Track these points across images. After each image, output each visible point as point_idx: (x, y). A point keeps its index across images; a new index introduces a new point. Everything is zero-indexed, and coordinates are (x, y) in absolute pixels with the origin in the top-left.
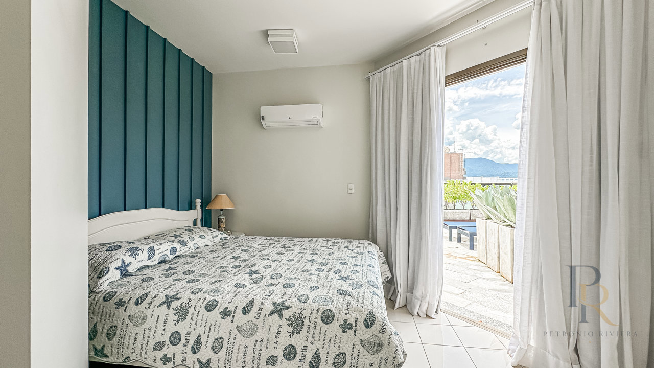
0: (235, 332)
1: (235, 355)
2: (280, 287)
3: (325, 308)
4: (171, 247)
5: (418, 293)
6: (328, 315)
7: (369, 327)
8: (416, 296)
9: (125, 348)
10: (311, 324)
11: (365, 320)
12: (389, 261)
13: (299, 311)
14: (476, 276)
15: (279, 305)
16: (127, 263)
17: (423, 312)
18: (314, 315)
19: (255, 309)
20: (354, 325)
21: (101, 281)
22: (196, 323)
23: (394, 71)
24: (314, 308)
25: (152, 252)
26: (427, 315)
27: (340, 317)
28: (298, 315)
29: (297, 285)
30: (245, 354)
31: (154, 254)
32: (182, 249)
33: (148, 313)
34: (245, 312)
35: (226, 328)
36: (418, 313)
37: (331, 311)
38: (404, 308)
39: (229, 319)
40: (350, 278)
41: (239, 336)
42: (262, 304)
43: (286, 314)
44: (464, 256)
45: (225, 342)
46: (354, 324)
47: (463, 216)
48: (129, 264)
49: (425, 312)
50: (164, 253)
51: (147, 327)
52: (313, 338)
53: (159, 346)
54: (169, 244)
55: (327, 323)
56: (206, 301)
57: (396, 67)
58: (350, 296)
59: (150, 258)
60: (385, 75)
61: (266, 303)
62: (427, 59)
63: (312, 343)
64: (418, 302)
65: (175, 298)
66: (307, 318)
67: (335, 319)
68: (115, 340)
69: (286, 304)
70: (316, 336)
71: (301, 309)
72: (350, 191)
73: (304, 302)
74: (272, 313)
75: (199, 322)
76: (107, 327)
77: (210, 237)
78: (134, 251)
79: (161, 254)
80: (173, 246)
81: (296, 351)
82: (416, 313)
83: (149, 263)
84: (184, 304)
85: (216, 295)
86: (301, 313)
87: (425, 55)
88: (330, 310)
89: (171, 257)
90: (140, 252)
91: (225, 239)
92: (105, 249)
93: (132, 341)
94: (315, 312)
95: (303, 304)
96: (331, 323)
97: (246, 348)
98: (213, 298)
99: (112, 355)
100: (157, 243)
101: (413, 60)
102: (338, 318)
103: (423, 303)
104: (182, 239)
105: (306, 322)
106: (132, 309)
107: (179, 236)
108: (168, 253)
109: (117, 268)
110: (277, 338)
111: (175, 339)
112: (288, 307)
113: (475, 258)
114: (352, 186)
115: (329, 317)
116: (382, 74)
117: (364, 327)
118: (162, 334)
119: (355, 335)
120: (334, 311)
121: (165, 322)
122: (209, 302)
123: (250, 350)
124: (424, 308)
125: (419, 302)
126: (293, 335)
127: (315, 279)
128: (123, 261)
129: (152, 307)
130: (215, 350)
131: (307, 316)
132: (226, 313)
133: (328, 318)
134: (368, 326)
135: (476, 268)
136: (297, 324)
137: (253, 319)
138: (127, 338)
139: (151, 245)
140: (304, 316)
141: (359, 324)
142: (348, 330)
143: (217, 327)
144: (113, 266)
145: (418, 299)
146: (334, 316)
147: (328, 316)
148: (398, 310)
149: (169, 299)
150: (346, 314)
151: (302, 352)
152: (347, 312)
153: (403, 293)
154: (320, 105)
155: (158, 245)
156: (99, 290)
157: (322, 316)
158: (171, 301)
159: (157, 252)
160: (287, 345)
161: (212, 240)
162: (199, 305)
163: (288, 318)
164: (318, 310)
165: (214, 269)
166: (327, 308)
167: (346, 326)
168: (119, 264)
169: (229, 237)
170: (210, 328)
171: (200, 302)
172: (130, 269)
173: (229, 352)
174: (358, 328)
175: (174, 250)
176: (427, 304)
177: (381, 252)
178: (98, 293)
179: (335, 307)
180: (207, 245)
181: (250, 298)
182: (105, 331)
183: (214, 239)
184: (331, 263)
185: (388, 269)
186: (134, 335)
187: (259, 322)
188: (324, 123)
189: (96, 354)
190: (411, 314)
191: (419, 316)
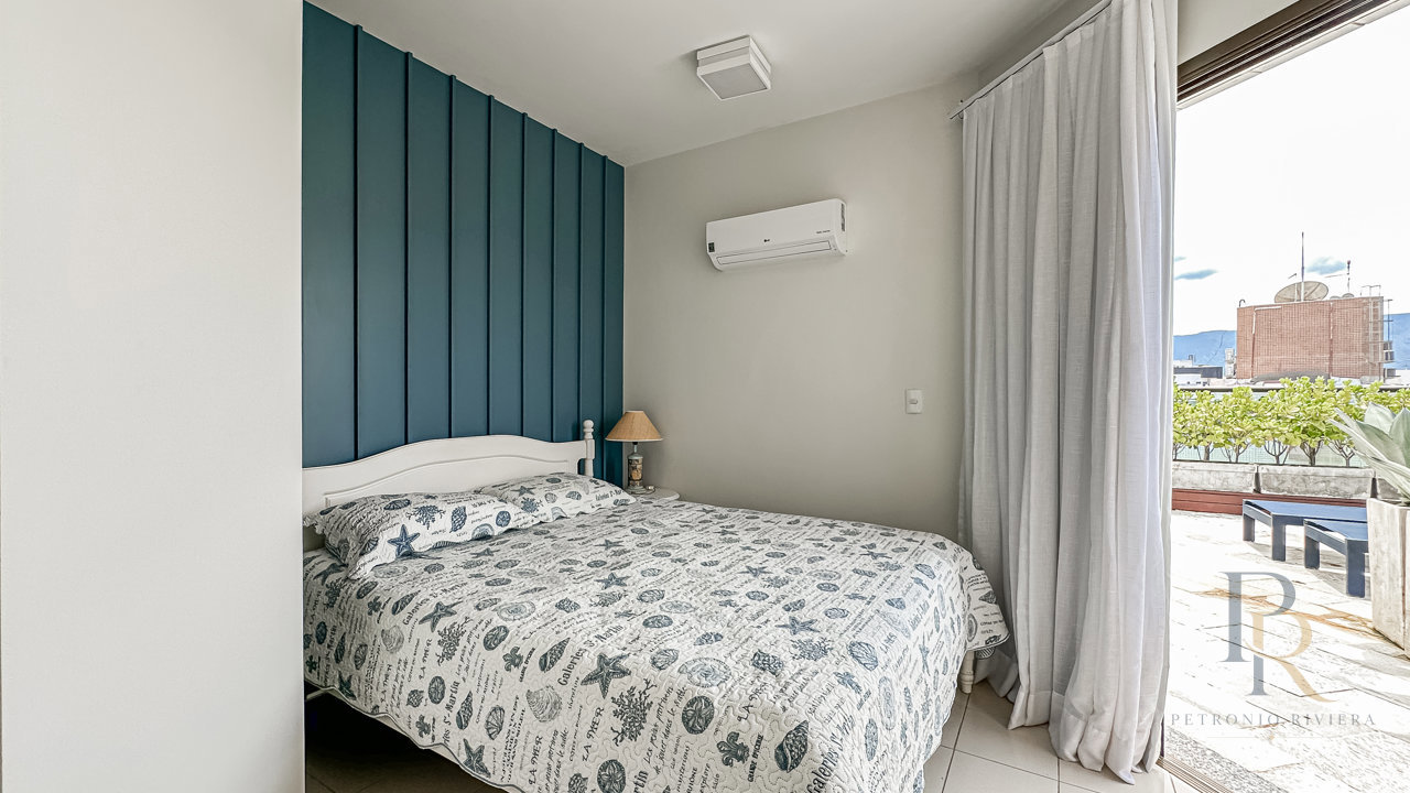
0: (524, 702)
1: (519, 752)
2: (637, 623)
3: (699, 692)
4: (499, 511)
5: (1079, 697)
6: (700, 710)
7: (786, 768)
8: (1072, 706)
9: (375, 688)
10: (659, 723)
11: (781, 747)
12: (1001, 595)
13: (642, 687)
14: (1349, 683)
15: (607, 664)
16: (410, 533)
17: (1093, 757)
18: (670, 705)
19: (563, 662)
20: (751, 753)
21: (361, 561)
22: (467, 668)
23: (1022, 84)
24: (676, 687)
25: (459, 518)
26: (1105, 766)
27: (724, 723)
28: (637, 696)
29: (676, 623)
30: (535, 754)
31: (464, 522)
32: (521, 516)
33: (406, 630)
34: (544, 665)
35: (511, 691)
36: (1076, 755)
37: (708, 703)
38: (1040, 731)
39: (516, 672)
40: (813, 626)
41: (529, 713)
42: (578, 656)
43: (618, 686)
44: (1320, 612)
45: (507, 720)
46: (752, 749)
47: (1347, 489)
48: (416, 535)
49: (1100, 757)
50: (483, 522)
51: (403, 659)
52: (661, 758)
53: (415, 698)
54: (495, 506)
55: (692, 730)
56: (490, 627)
57: (1029, 71)
58: (774, 674)
59: (455, 529)
60: (999, 98)
61: (585, 655)
62: (1113, 25)
63: (657, 770)
64: (1076, 724)
65: (447, 611)
66: (655, 707)
67: (712, 725)
68: (364, 670)
69: (624, 663)
70: (668, 754)
71: (648, 683)
72: (913, 408)
73: (660, 668)
74: (590, 679)
75: (472, 666)
76: (356, 646)
77: (592, 497)
78: (427, 514)
79: (478, 524)
80: (503, 509)
81: (624, 778)
82: (1069, 752)
83: (453, 537)
84: (456, 626)
85: (512, 617)
86: (644, 693)
87: (1108, 18)
88: (706, 700)
89: (498, 530)
90: (437, 516)
91: (624, 503)
92: (384, 505)
93: (382, 678)
94: (674, 696)
95: (656, 671)
96: (701, 732)
97: (538, 742)
98: (504, 623)
99: (359, 695)
100: (474, 502)
101: (1073, 40)
102: (720, 724)
103: (1092, 732)
104: (531, 497)
105: (651, 715)
106: (388, 620)
107: (529, 490)
108: (492, 521)
109: (392, 542)
110: (589, 736)
111: (437, 691)
112: (624, 673)
113: (1364, 622)
114: (916, 394)
115: (700, 717)
116: (993, 98)
117: (775, 765)
118: (421, 677)
119: (751, 778)
120: (715, 704)
121: (426, 655)
122: (494, 629)
123: (545, 746)
124: (1097, 745)
125: (1081, 724)
126: (622, 739)
127: (728, 616)
128: (404, 529)
129: (412, 621)
130: (491, 731)
131: (656, 702)
132: (513, 660)
133: (697, 717)
134: (784, 766)
135: (1358, 655)
136: (633, 715)
137: (554, 683)
138: (377, 670)
139: (461, 505)
140: (649, 701)
141: (763, 752)
142: (735, 762)
143: (498, 684)
144: (385, 537)
145: (1078, 716)
146: (712, 718)
147: (698, 714)
148: (1020, 732)
149: (439, 612)
150: (740, 718)
151: (636, 784)
152: (745, 714)
153: (1037, 690)
154: (835, 203)
155: (475, 506)
156: (356, 577)
157: (685, 711)
158: (440, 616)
159: (469, 519)
160: (608, 759)
161: (595, 503)
162: (476, 633)
163: (617, 697)
164: (681, 694)
165: (553, 563)
166: (704, 692)
167: (733, 751)
168: (396, 533)
169: (632, 500)
170: (487, 683)
171: (480, 628)
172: (416, 545)
173: (512, 742)
174: (760, 761)
175: (503, 518)
176: (1105, 736)
177: (981, 569)
178: (354, 581)
179: (723, 693)
180: (583, 513)
181: (563, 637)
182: (353, 650)
183: (601, 502)
184: (795, 583)
185: (1000, 617)
186: (386, 667)
187: (564, 693)
188: (845, 243)
189: (341, 689)
190: (1055, 752)
191: (1079, 762)
